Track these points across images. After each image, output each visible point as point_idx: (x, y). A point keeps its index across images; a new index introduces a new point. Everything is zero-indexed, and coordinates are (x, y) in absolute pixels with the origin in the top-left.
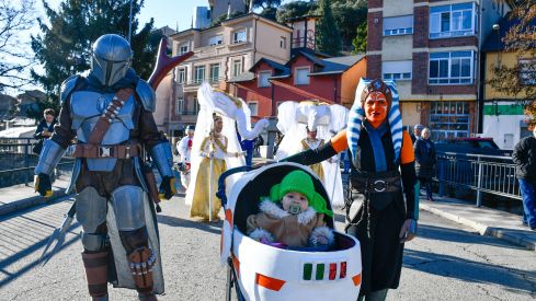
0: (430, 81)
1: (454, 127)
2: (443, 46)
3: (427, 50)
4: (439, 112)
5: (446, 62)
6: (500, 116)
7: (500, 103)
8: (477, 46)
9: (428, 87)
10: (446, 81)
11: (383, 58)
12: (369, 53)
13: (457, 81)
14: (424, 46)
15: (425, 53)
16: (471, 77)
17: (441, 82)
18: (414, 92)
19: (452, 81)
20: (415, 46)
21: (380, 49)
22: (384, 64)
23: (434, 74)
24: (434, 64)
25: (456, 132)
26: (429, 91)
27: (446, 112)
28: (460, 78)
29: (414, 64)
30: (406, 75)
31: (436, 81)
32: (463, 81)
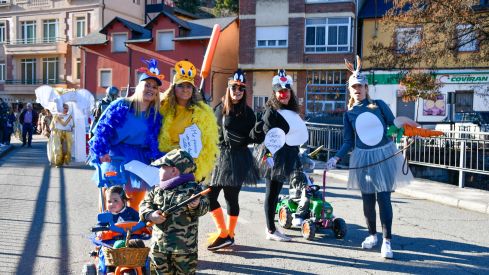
0: (308, 49)
1: (331, 97)
2: (319, 11)
3: (303, 15)
4: (316, 81)
5: (324, 28)
6: (377, 86)
7: (378, 73)
8: (354, 12)
9: (305, 55)
10: (323, 49)
11: (257, 24)
12: (242, 17)
13: (335, 49)
14: (299, 11)
15: (302, 19)
16: (348, 45)
17: (318, 49)
18: (290, 60)
19: (330, 49)
20: (291, 11)
21: (254, 13)
22: (258, 30)
23: (310, 41)
24: (311, 31)
25: (333, 102)
26: (307, 60)
27: (323, 82)
28: (338, 46)
29: (290, 30)
30: (282, 42)
31: (313, 49)
32: (340, 49)
